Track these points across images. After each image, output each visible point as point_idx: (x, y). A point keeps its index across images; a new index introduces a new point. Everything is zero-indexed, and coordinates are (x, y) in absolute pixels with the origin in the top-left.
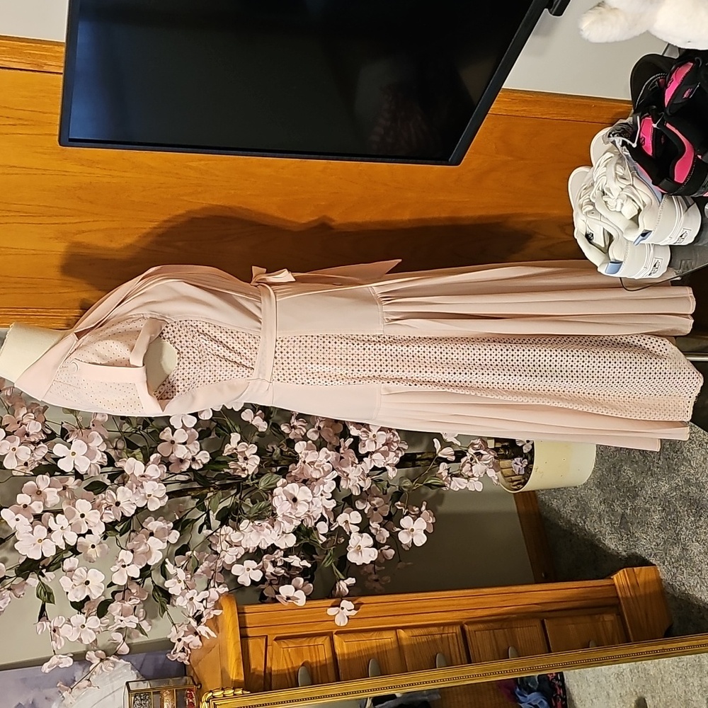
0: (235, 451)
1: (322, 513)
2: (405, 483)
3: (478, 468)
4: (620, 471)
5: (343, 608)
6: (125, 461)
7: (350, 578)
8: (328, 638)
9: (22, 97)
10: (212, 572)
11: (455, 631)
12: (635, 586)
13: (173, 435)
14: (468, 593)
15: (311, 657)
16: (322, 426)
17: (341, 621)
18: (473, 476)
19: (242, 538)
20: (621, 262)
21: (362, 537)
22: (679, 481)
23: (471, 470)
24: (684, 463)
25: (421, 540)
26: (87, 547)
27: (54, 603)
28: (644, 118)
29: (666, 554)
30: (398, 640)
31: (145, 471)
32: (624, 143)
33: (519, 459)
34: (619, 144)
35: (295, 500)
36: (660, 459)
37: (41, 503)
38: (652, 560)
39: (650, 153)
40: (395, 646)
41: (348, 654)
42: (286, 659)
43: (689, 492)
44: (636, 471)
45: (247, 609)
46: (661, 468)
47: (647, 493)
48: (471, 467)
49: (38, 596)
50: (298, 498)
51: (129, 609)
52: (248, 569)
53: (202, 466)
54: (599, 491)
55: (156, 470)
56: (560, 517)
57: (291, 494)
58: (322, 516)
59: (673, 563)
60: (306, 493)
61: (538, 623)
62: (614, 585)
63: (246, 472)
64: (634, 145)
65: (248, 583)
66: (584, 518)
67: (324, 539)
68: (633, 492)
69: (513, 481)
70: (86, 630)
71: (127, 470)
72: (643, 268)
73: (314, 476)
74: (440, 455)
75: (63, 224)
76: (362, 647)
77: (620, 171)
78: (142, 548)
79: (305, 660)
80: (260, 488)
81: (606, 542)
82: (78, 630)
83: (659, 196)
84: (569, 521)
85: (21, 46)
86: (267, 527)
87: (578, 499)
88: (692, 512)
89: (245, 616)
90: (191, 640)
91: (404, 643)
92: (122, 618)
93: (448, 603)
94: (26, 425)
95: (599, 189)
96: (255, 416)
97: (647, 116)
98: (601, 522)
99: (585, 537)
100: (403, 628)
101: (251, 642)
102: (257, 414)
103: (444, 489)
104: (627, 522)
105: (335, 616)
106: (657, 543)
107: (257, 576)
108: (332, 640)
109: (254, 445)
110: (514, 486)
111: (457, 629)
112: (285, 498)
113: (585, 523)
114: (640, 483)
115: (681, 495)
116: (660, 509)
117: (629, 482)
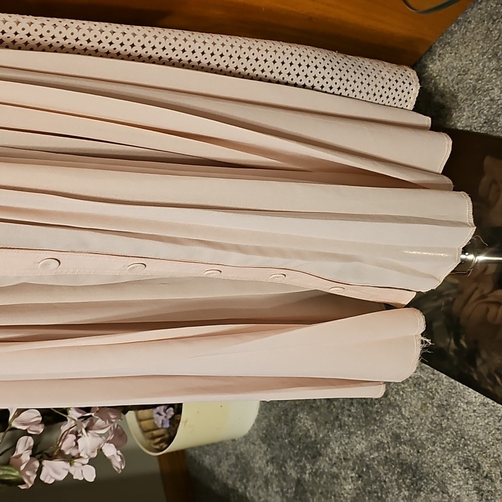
3: (88, 443)
4: (293, 420)
18: (79, 457)
22: (381, 436)
23: (77, 444)
24: (391, 411)
43: (399, 454)
44: (316, 420)
48: (76, 441)
54: (264, 447)
56: (214, 479)
66: (245, 481)
68: (312, 450)
69: (154, 438)
74: (14, 424)
84: (226, 485)
87: (237, 457)
88: (405, 483)
98: (267, 489)
103: (22, 487)
104: (305, 491)
110: (156, 444)
113: (246, 488)
114: (323, 437)
115: (386, 457)
116: (353, 475)
117: (307, 436)
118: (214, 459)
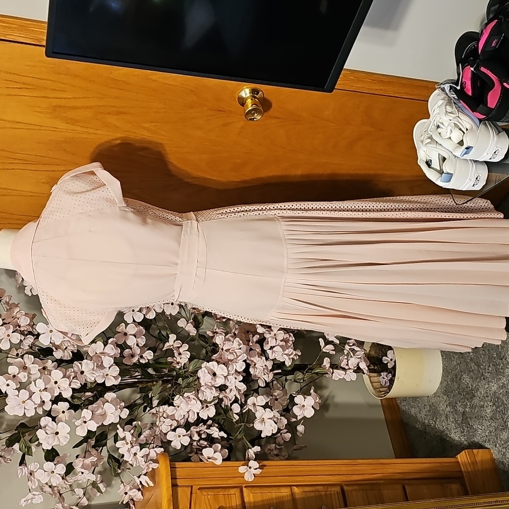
0: (172, 347)
1: (235, 395)
2: (298, 376)
3: (353, 361)
4: (460, 379)
5: (250, 468)
7: (256, 447)
8: (239, 489)
9: (27, 66)
10: (152, 438)
11: (336, 490)
12: (474, 463)
13: (126, 328)
14: (346, 462)
15: (225, 503)
16: (237, 333)
17: (249, 478)
18: (349, 369)
19: (175, 411)
20: (452, 174)
21: (265, 411)
22: (504, 381)
23: (348, 364)
25: (310, 413)
26: (59, 412)
27: (32, 456)
28: (465, 67)
29: (497, 438)
30: (292, 494)
31: (103, 350)
32: (451, 88)
33: (385, 373)
34: (447, 90)
35: (214, 374)
36: (490, 366)
37: (26, 374)
38: (487, 445)
39: (470, 94)
40: (290, 498)
41: (254, 502)
42: (206, 503)
44: (472, 378)
45: (178, 464)
46: (491, 373)
47: (481, 393)
48: (348, 361)
49: (20, 450)
50: (217, 373)
51: (88, 465)
52: (180, 436)
53: (147, 361)
54: (445, 397)
55: (112, 349)
56: (417, 421)
57: (212, 370)
58: (236, 397)
59: (502, 445)
60: (223, 369)
61: (400, 487)
62: (458, 462)
63: (180, 364)
64: (458, 88)
65: (179, 447)
66: (435, 419)
67: (237, 417)
68: (470, 394)
70: (54, 475)
71: (91, 352)
72: (468, 180)
73: (229, 358)
74: (324, 350)
75: (53, 171)
76: (265, 498)
77: (449, 109)
78: (100, 411)
79: (220, 505)
80: (190, 370)
81: (452, 435)
82: (49, 475)
83: (478, 122)
84: (424, 423)
85: (27, 24)
86: (194, 399)
87: (430, 405)
89: (175, 470)
90: (135, 494)
91: (297, 497)
92: (83, 470)
93: (331, 468)
94: (18, 319)
95: (434, 125)
96: (187, 324)
97: (467, 66)
98: (447, 421)
99: (436, 434)
100: (296, 486)
101: (180, 490)
102: (189, 322)
103: (327, 377)
104: (467, 418)
105: (245, 473)
106: (490, 431)
107: (186, 441)
108: (242, 492)
109: (186, 345)
110: (382, 394)
111: (338, 489)
112: (207, 372)
113: (435, 423)
114: (476, 386)
115: (506, 391)
116: (491, 404)
117: (467, 387)
118: (417, 410)
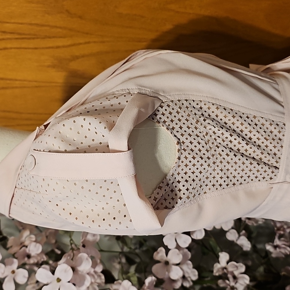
0: (225, 270)
6: (120, 284)
13: (167, 255)
53: (191, 283)
94: (27, 247)
96: (240, 236)
102: (241, 233)
109: (242, 264)
